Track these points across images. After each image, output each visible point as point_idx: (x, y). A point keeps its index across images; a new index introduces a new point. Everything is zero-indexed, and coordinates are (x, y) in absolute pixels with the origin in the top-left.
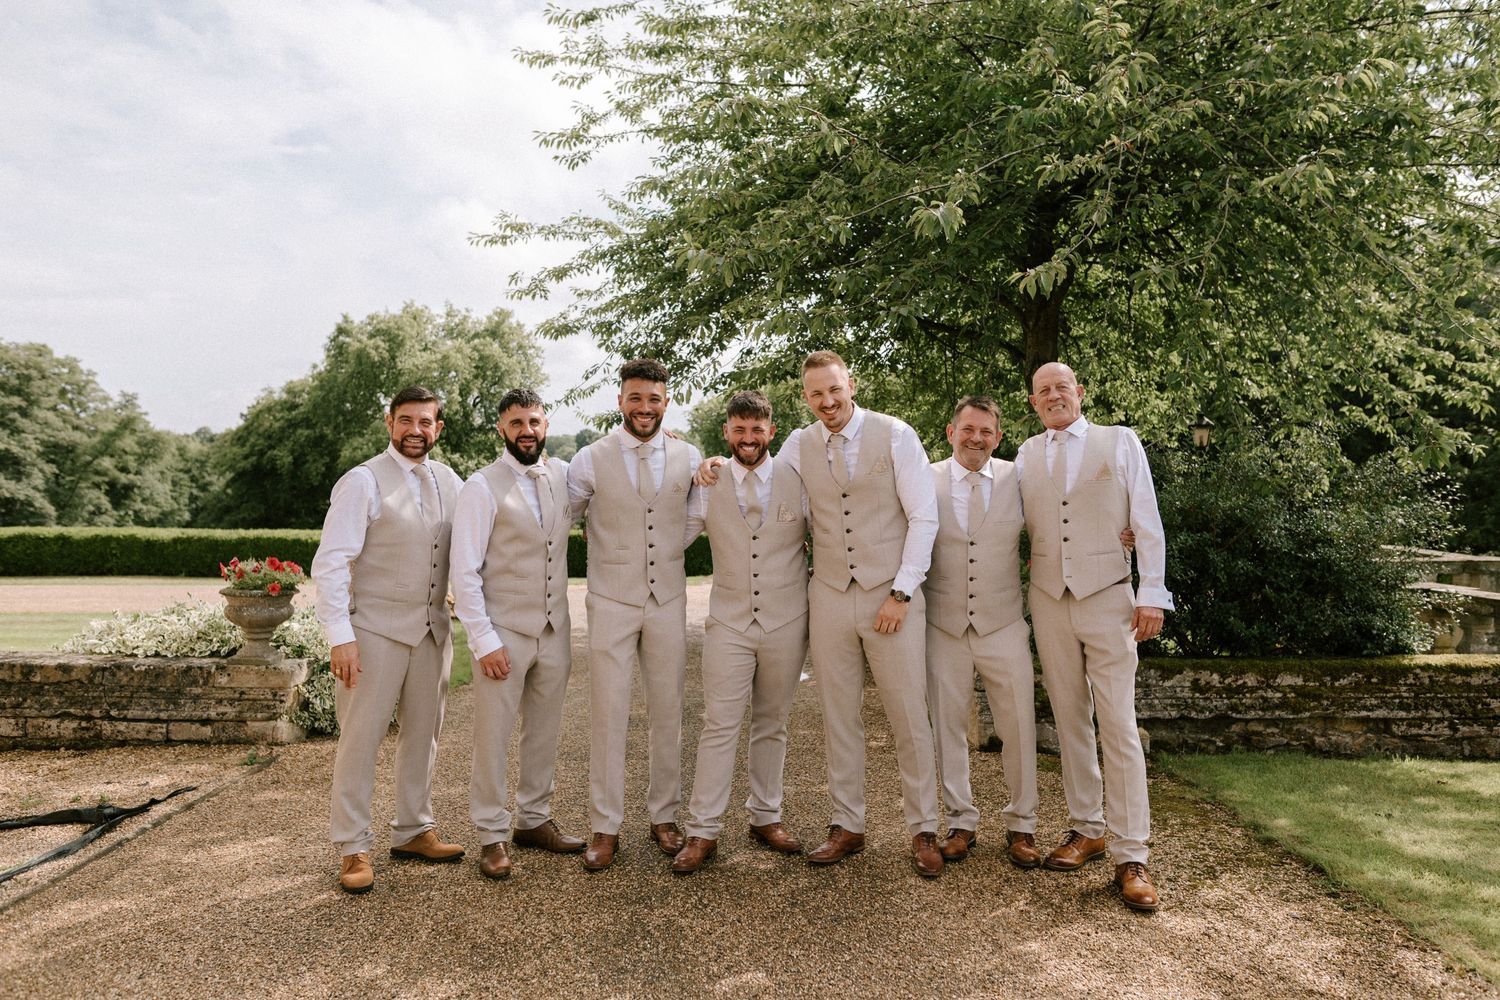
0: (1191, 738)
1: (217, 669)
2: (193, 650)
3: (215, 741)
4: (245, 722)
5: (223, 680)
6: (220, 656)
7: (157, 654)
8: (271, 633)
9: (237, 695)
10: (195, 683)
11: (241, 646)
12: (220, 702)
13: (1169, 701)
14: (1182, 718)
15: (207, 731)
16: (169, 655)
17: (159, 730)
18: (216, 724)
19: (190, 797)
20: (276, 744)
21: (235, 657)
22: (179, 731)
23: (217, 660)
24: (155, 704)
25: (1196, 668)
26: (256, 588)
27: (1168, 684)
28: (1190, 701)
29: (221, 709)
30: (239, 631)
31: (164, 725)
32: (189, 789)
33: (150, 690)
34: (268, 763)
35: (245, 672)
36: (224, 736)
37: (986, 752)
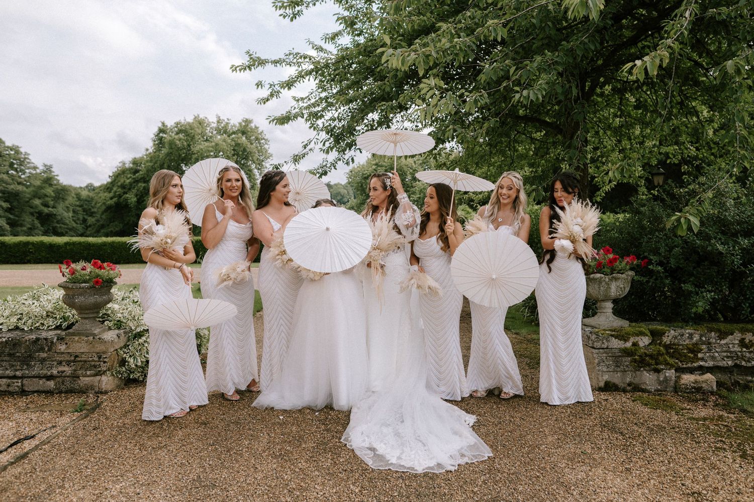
0: (741, 379)
1: (58, 340)
2: (43, 324)
3: (57, 391)
4: (79, 377)
5: (62, 348)
6: (61, 329)
7: (17, 328)
8: (98, 313)
9: (73, 358)
10: (42, 349)
11: (77, 322)
12: (60, 363)
13: (725, 354)
14: (736, 365)
15: (51, 384)
16: (26, 329)
17: (16, 384)
18: (58, 379)
19: (27, 445)
20: (101, 393)
21: (71, 331)
22: (30, 385)
23: (59, 332)
24: (13, 366)
25: (743, 331)
26: (85, 282)
27: (723, 342)
28: (739, 354)
29: (61, 369)
30: (74, 312)
31: (20, 381)
32: (27, 438)
33: (10, 355)
34: (93, 410)
35: (78, 341)
36: (63, 388)
37: (602, 391)
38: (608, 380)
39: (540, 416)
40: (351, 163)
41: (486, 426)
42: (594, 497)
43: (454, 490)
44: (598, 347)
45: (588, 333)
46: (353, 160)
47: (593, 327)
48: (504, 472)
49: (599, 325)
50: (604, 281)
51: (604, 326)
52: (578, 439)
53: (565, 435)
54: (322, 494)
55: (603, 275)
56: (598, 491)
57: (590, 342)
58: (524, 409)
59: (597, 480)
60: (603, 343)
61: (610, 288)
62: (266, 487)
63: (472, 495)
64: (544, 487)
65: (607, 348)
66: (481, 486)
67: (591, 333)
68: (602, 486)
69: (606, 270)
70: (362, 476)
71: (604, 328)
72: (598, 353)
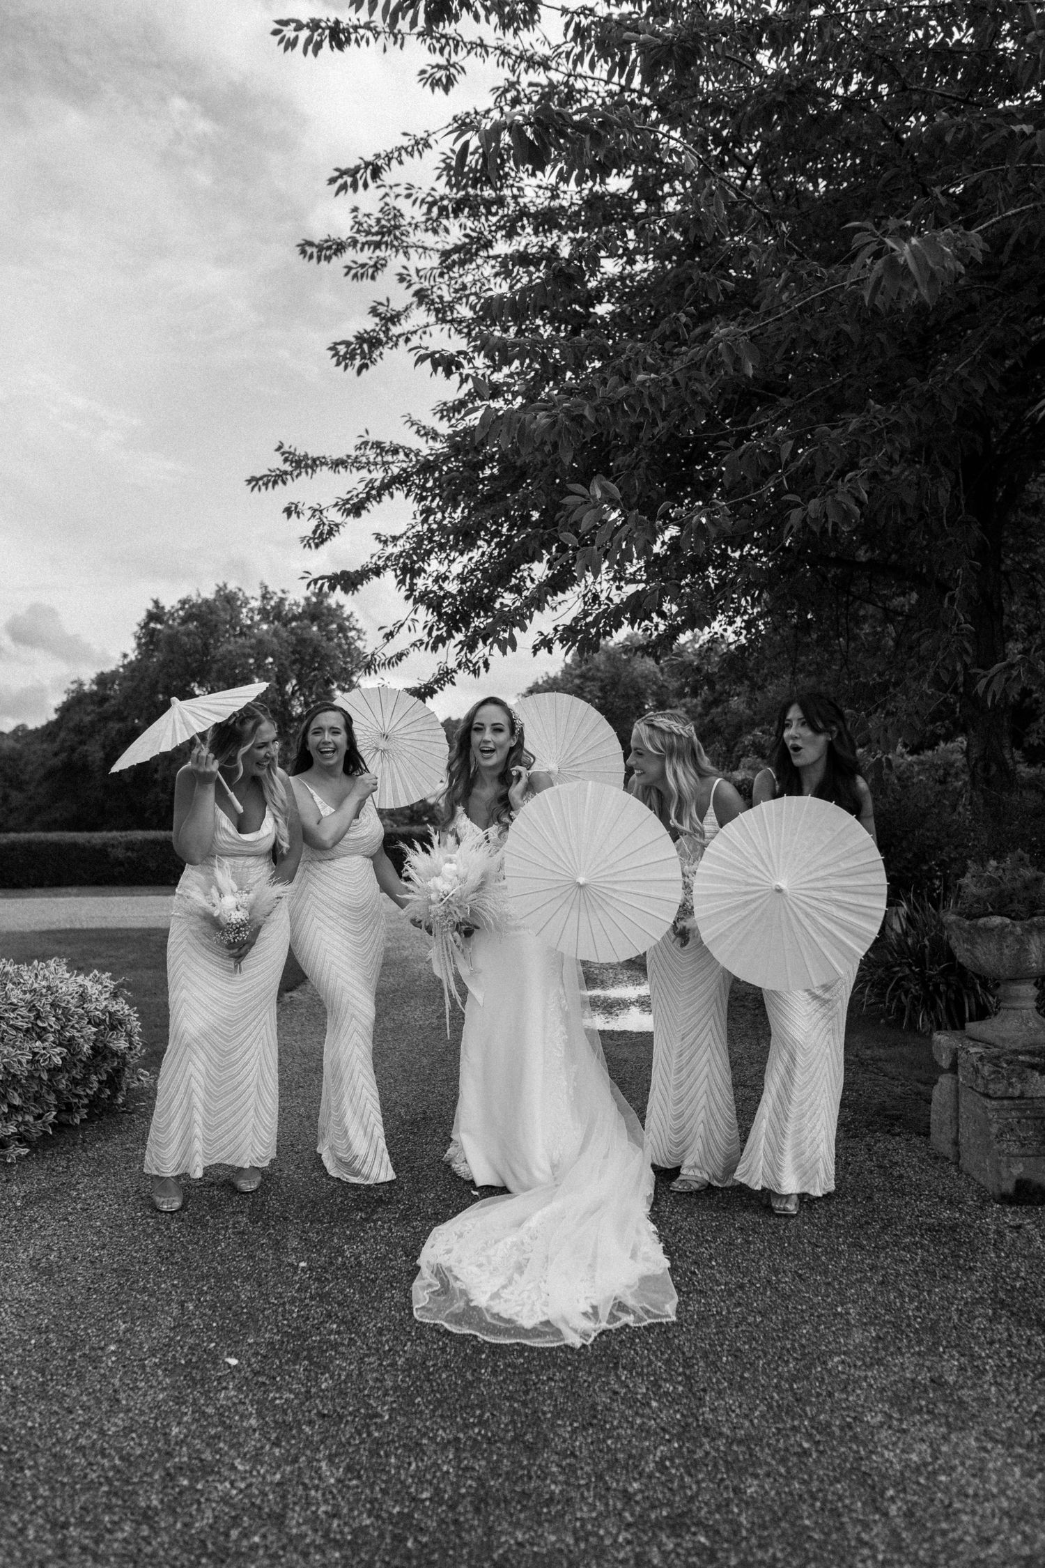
37: (1011, 1204)
38: (1025, 1177)
39: (844, 1269)
40: (483, 670)
41: (705, 1297)
42: (944, 1526)
43: (579, 1486)
44: (999, 1093)
45: (975, 1059)
46: (486, 664)
47: (988, 1044)
48: (721, 1434)
49: (1003, 1040)
50: (1012, 933)
51: (1015, 1042)
52: (928, 1339)
53: (897, 1327)
54: (243, 1485)
55: (1008, 921)
56: (957, 1505)
57: (980, 1081)
58: (809, 1249)
59: (960, 1469)
60: (1010, 1084)
61: (1026, 950)
62: (117, 1462)
63: (619, 1505)
64: (815, 1486)
65: (1021, 1097)
66: (650, 1476)
67: (981, 1059)
68: (971, 1491)
69: (1016, 906)
70: (360, 1435)
71: (1013, 1047)
72: (997, 1110)
